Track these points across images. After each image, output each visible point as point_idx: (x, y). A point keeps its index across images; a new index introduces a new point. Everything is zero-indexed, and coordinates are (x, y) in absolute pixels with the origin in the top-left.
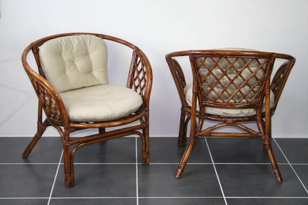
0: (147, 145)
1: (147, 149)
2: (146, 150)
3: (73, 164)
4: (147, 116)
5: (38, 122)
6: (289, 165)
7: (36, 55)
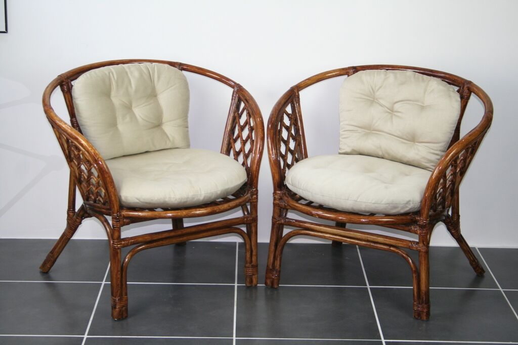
0: (254, 253)
1: (254, 259)
2: (251, 261)
3: (126, 284)
4: (254, 202)
5: (69, 211)
6: (500, 291)
7: (66, 96)
